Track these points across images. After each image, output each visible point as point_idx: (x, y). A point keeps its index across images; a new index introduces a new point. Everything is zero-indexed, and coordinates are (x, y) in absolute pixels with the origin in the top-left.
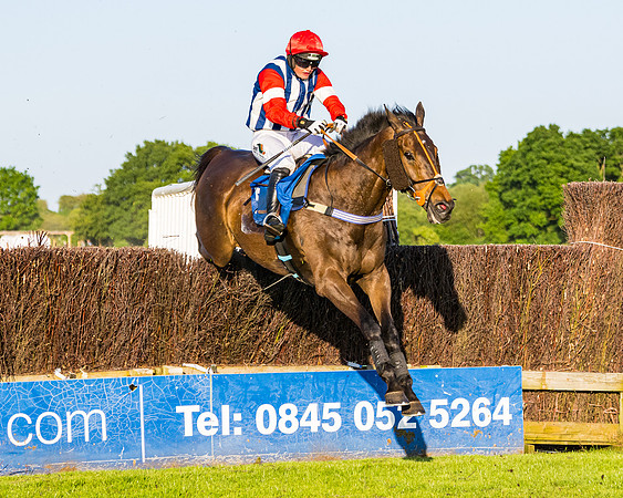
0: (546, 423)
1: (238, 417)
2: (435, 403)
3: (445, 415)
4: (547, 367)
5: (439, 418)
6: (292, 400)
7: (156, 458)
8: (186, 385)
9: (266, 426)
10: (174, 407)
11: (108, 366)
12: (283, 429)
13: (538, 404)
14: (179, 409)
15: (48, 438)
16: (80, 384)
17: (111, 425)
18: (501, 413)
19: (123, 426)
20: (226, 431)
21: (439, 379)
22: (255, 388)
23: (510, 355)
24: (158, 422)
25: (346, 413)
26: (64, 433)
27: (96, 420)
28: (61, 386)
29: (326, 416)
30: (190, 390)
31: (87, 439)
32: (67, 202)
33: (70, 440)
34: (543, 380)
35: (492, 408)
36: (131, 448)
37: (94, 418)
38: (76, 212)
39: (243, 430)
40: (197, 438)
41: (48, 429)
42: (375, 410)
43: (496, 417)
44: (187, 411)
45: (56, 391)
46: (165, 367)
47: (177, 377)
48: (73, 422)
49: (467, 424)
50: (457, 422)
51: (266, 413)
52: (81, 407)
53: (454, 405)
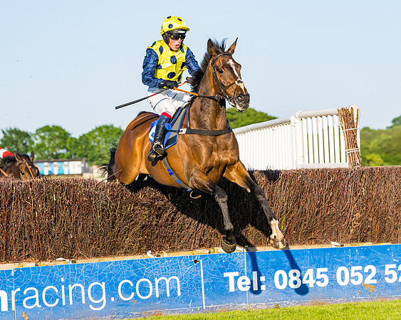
1: (263, 279)
2: (388, 267)
3: (394, 274)
5: (391, 276)
6: (297, 268)
7: (212, 306)
8: (230, 260)
9: (281, 284)
10: (222, 273)
11: (182, 249)
12: (292, 286)
14: (226, 275)
15: (144, 295)
16: (163, 261)
17: (183, 286)
19: (191, 287)
20: (256, 288)
21: (390, 251)
22: (273, 260)
24: (212, 283)
25: (332, 275)
26: (154, 291)
27: (174, 283)
28: (151, 262)
29: (319, 277)
30: (232, 262)
31: (168, 295)
33: (157, 296)
36: (196, 300)
39: (267, 287)
40: (237, 292)
41: (144, 290)
42: (350, 272)
44: (230, 275)
45: (148, 265)
46: (216, 248)
47: (223, 254)
48: (159, 285)
51: (281, 276)
52: (164, 275)
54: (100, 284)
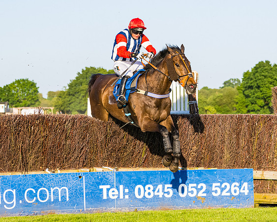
0: (264, 194)
1: (127, 190)
2: (214, 185)
3: (219, 190)
4: (265, 169)
5: (216, 192)
6: (151, 183)
7: (91, 209)
8: (104, 176)
9: (139, 194)
10: (98, 186)
11: (70, 168)
12: (147, 196)
13: (260, 185)
14: (101, 187)
15: (43, 199)
16: (57, 176)
17: (71, 194)
18: (244, 189)
19: (76, 194)
20: (121, 197)
21: (216, 174)
22: (135, 178)
23: (248, 164)
24: (91, 193)
26: (50, 197)
27: (64, 191)
28: (49, 176)
29: (166, 190)
30: (106, 178)
31: (60, 200)
32: (51, 94)
33: (52, 201)
34: (262, 175)
35: (240, 187)
36: (79, 204)
37: (63, 191)
38: (55, 99)
39: (129, 196)
40: (109, 200)
41: (43, 196)
42: (188, 188)
43: (242, 191)
44: (104, 188)
45: (46, 179)
46: (94, 168)
47: (100, 173)
48: (54, 193)
49: (228, 194)
50: (224, 193)
51: (139, 189)
52: (57, 186)
53: (223, 186)
54: (12, 191)
